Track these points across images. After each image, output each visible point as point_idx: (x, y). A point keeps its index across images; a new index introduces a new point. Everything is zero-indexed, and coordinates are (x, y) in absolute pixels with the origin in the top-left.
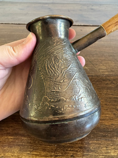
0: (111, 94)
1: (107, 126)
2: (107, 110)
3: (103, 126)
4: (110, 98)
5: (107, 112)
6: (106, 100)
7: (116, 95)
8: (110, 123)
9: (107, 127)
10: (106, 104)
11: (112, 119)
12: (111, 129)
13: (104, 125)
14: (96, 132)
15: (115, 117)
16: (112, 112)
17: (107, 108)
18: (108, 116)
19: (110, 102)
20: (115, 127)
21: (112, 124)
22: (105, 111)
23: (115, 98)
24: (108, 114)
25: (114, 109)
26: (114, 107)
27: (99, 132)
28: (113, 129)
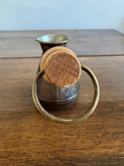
0: (92, 121)
1: (86, 155)
2: (88, 138)
3: (82, 156)
4: (92, 126)
5: (87, 141)
6: (87, 128)
7: (97, 122)
8: (90, 152)
9: (86, 157)
10: (87, 133)
11: (92, 148)
12: (90, 158)
13: (84, 154)
14: (75, 163)
15: (95, 146)
16: (93, 140)
17: (87, 137)
18: (88, 144)
19: (91, 130)
20: (95, 156)
21: (92, 153)
22: (86, 140)
23: (96, 125)
24: (88, 143)
25: (94, 136)
26: (95, 135)
27: (78, 163)
28: (93, 158)
